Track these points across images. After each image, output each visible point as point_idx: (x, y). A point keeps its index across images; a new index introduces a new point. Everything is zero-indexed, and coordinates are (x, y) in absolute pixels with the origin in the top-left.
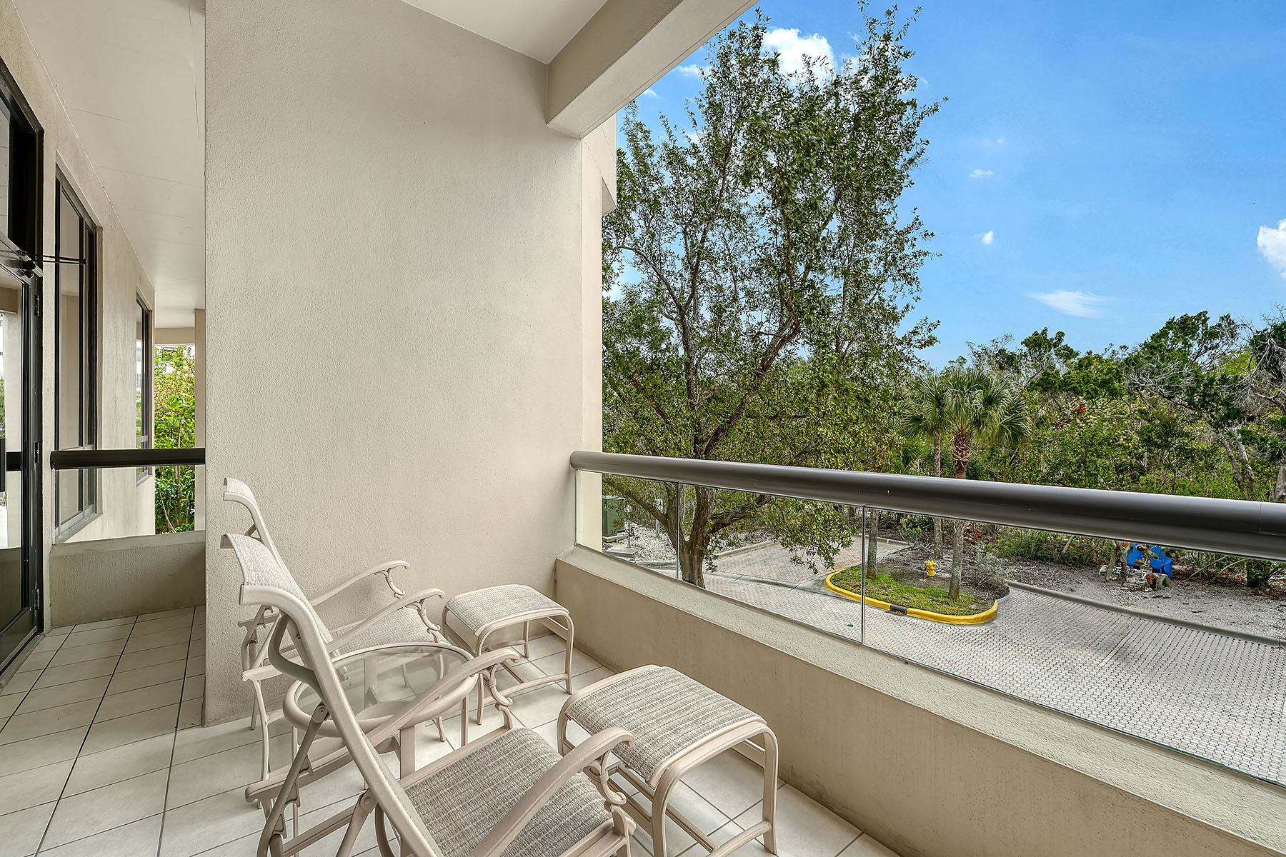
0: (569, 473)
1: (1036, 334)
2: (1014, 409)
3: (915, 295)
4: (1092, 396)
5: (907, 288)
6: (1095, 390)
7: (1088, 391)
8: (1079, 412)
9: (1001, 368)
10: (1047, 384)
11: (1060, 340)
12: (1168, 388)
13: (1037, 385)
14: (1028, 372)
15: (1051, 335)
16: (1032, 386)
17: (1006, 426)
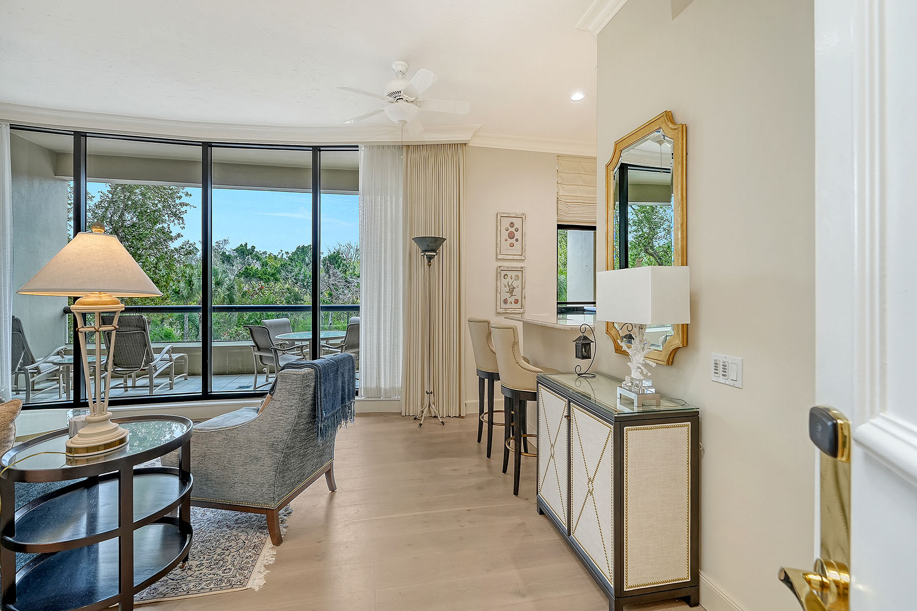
0: (63, 315)
1: (241, 245)
2: (230, 288)
3: (182, 225)
4: (267, 281)
5: (176, 221)
6: (268, 278)
7: (265, 279)
8: (261, 289)
9: (223, 262)
10: (247, 274)
11: (253, 251)
12: (295, 279)
13: (242, 274)
14: (238, 267)
15: (249, 247)
16: (239, 276)
17: (226, 297)
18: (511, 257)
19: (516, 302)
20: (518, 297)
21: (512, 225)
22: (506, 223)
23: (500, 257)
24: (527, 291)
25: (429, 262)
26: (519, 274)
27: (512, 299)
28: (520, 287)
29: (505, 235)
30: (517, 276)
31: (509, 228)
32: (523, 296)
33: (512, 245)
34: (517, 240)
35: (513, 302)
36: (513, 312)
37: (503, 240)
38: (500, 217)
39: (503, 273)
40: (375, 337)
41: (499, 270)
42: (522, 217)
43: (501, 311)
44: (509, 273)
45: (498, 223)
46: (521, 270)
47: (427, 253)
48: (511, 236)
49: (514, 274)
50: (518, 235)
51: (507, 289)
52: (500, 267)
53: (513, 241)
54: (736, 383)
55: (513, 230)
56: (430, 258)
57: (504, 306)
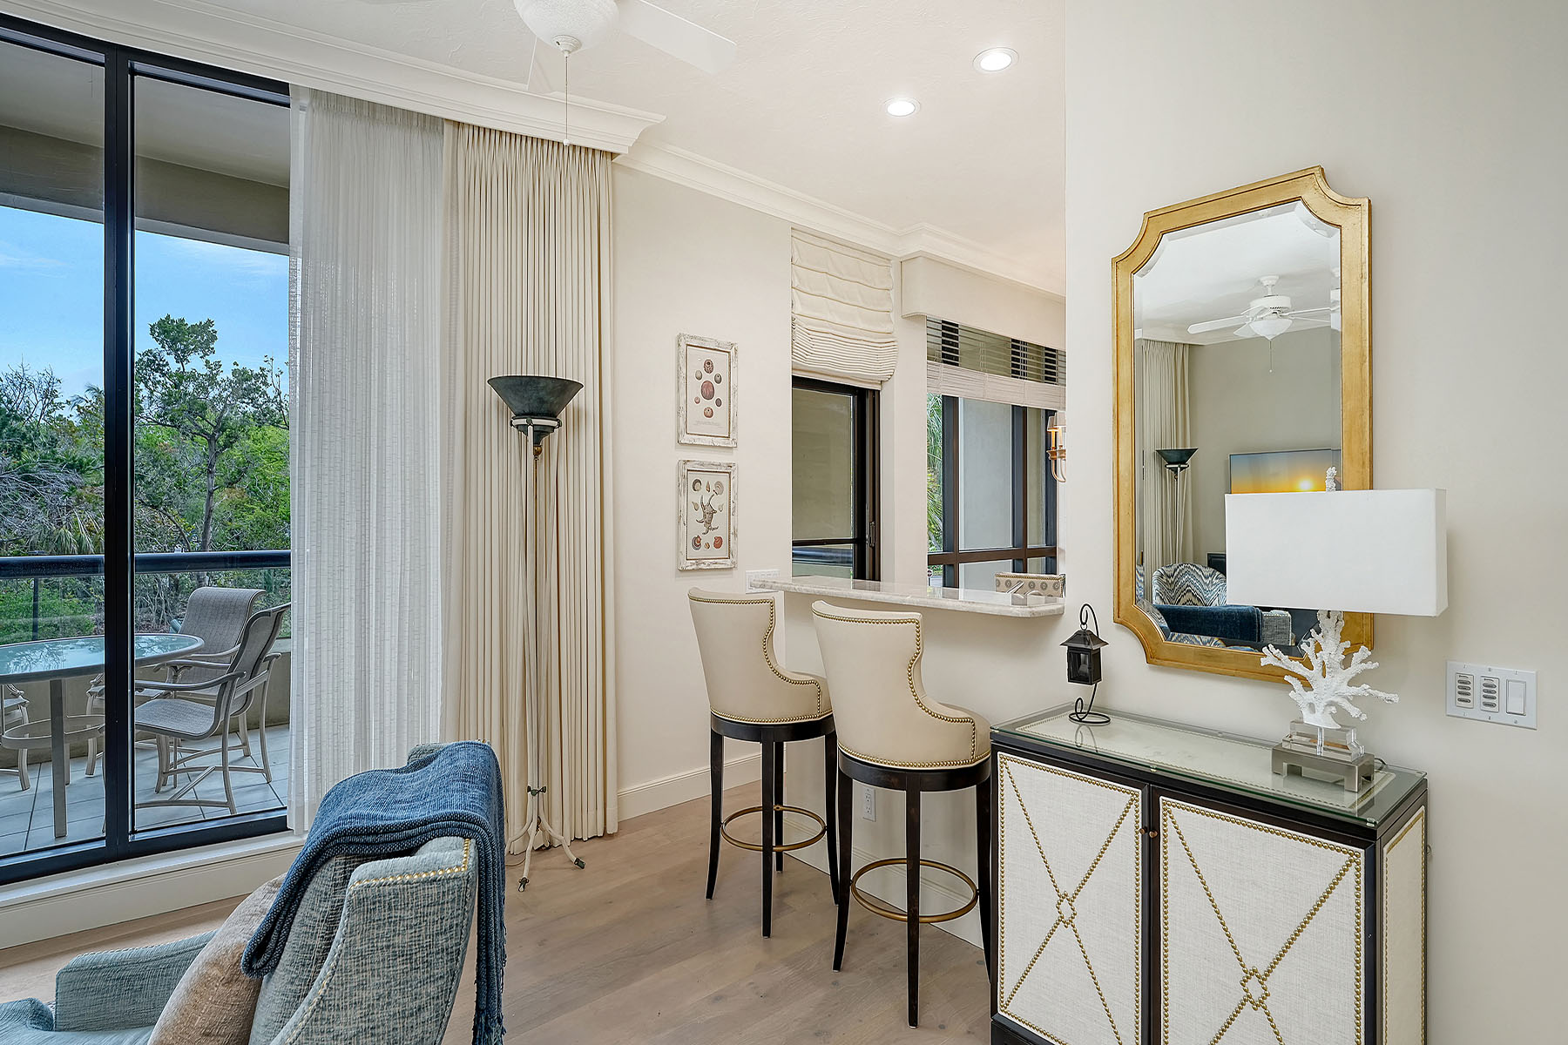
18: (707, 441)
19: (718, 543)
20: (723, 535)
21: (709, 366)
22: (697, 359)
23: (686, 439)
24: (742, 520)
25: (537, 443)
26: (723, 479)
27: (709, 538)
28: (726, 511)
29: (695, 389)
30: (719, 484)
31: (704, 372)
32: (732, 531)
33: (709, 414)
34: (719, 403)
35: (712, 545)
36: (713, 566)
37: (691, 402)
38: (686, 344)
39: (692, 477)
40: (350, 651)
41: (686, 469)
42: (728, 351)
43: (689, 565)
44: (704, 478)
45: (682, 360)
46: (728, 470)
47: (535, 421)
48: (708, 392)
49: (711, 479)
50: (720, 391)
51: (700, 514)
52: (686, 462)
53: (711, 403)
54: (1521, 721)
55: (710, 377)
56: (540, 433)
57: (694, 553)
